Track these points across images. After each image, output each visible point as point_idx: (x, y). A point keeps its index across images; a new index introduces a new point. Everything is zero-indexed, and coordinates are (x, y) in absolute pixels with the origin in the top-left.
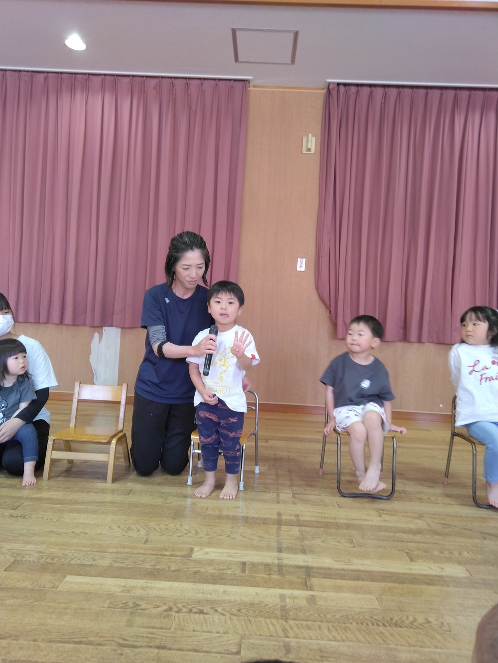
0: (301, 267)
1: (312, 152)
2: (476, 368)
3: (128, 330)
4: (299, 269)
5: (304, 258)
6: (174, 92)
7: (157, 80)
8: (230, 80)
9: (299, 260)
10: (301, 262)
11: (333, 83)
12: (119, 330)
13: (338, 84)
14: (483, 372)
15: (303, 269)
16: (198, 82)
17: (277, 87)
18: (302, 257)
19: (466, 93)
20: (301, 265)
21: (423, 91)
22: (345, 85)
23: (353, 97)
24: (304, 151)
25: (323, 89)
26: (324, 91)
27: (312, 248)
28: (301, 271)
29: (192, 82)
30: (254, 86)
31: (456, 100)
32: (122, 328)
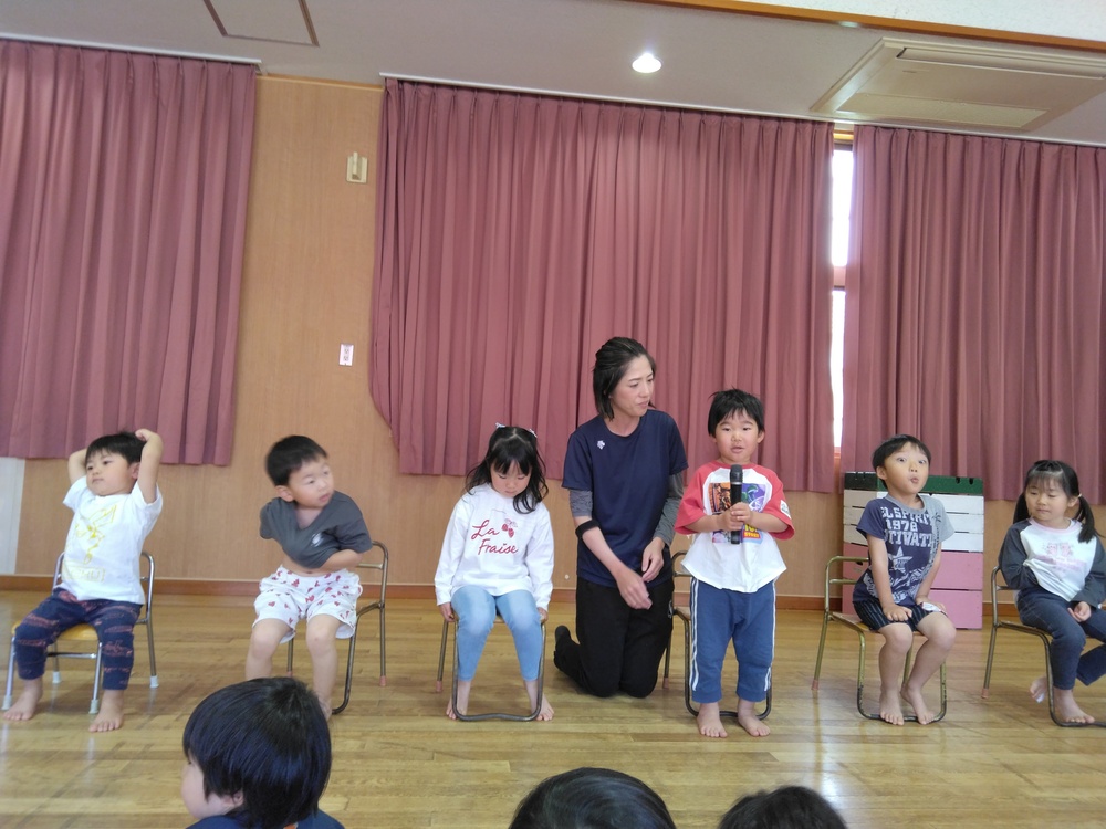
0: (346, 359)
1: (362, 181)
2: (483, 531)
3: (38, 463)
4: (342, 362)
5: (351, 344)
6: (131, 75)
7: (102, 55)
8: (226, 62)
9: (343, 348)
10: (347, 352)
11: (391, 78)
12: (23, 463)
13: (401, 81)
14: (487, 536)
15: (350, 363)
16: (173, 62)
17: (307, 79)
18: (348, 344)
19: (595, 107)
20: (347, 356)
21: (532, 101)
22: (413, 83)
23: (424, 102)
24: (350, 179)
25: (380, 87)
26: (382, 90)
27: (363, 330)
28: (346, 366)
29: (161, 61)
30: (269, 75)
31: (580, 116)
32: (28, 459)
